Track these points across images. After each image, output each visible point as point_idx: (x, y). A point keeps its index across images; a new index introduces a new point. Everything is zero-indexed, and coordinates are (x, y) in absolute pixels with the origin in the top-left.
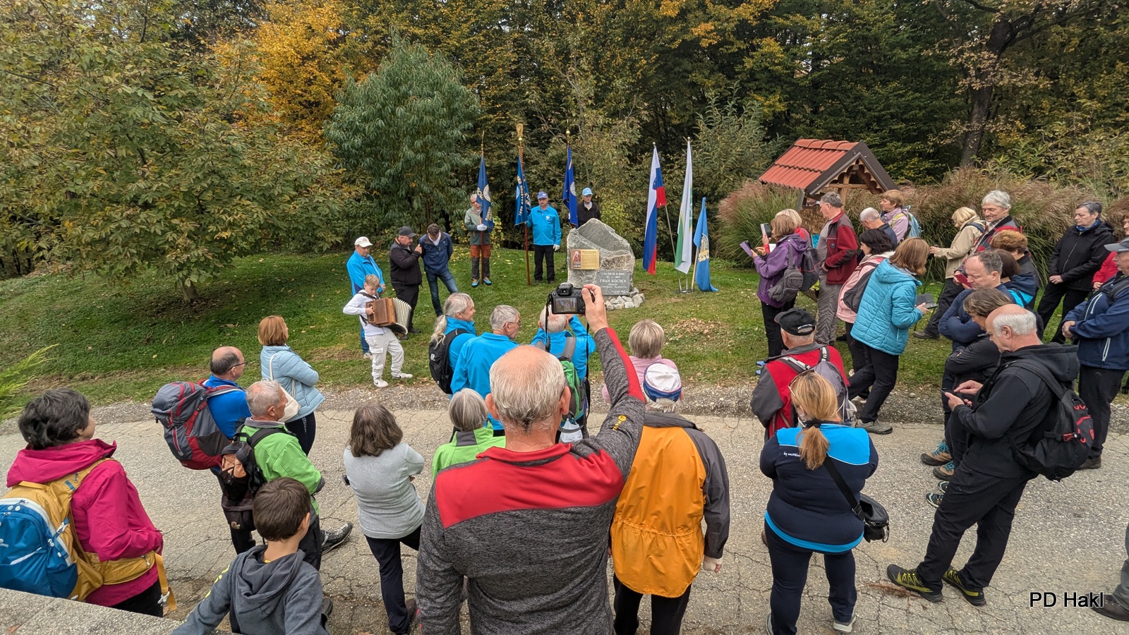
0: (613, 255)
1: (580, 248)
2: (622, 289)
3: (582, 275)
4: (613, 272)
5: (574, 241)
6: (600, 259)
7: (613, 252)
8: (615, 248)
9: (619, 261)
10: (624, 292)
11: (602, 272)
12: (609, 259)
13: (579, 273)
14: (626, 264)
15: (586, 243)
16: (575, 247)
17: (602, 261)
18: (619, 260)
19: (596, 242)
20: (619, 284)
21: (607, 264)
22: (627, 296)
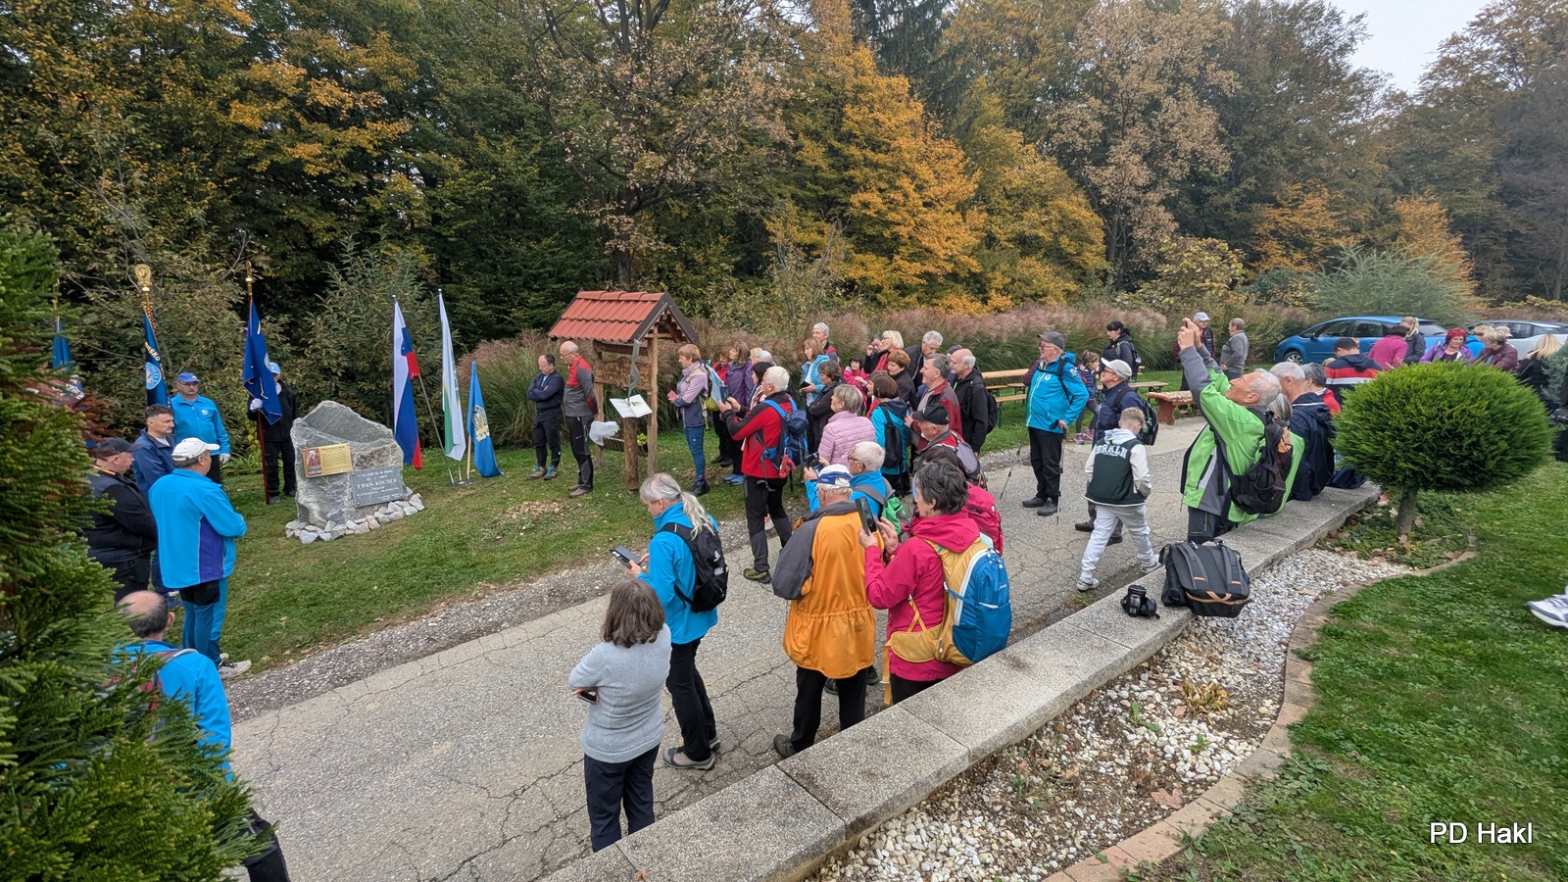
0: (369, 448)
1: (316, 445)
2: (390, 493)
3: (323, 484)
4: (374, 471)
5: (305, 436)
6: (351, 456)
7: (368, 444)
8: (370, 438)
9: (380, 455)
10: (396, 496)
11: (359, 473)
12: (366, 453)
13: (318, 482)
14: (391, 457)
15: (323, 437)
16: (308, 445)
17: (355, 459)
18: (380, 452)
20: (388, 486)
21: (363, 462)
22: (401, 500)
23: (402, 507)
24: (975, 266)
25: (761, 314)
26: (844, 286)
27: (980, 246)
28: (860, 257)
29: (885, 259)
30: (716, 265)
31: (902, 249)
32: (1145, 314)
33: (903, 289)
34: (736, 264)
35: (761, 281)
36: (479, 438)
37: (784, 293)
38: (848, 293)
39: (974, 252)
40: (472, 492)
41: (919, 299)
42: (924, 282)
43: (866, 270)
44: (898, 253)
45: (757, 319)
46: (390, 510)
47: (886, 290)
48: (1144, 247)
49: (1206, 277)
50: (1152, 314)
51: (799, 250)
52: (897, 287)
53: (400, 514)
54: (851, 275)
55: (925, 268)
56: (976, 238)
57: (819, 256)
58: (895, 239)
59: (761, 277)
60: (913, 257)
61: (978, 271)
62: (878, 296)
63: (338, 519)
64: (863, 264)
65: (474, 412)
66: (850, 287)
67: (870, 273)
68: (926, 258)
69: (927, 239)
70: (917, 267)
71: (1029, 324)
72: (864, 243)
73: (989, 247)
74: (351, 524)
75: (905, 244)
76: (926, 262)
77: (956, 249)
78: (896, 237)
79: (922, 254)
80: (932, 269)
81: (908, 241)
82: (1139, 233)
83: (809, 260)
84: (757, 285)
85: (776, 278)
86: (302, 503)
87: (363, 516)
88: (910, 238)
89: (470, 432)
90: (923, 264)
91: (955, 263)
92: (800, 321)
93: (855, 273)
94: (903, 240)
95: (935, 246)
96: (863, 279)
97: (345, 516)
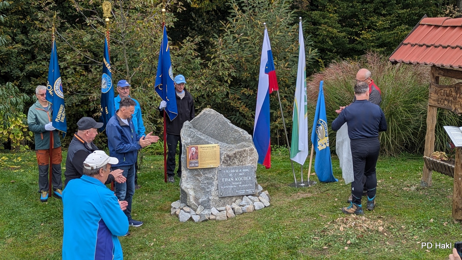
0: (233, 149)
2: (246, 188)
3: (199, 175)
4: (235, 169)
5: (189, 136)
6: (221, 154)
7: (233, 146)
8: (236, 141)
9: (241, 156)
10: (250, 191)
11: (224, 169)
12: (231, 153)
13: (196, 173)
14: (249, 158)
15: (202, 137)
16: (191, 143)
17: (223, 157)
18: (241, 154)
19: (213, 136)
20: (244, 182)
21: (228, 160)
22: (253, 195)
23: (253, 202)
36: (320, 148)
40: (309, 195)
46: (243, 203)
53: (251, 207)
63: (206, 205)
65: (318, 125)
74: (214, 210)
86: (183, 188)
87: (224, 205)
89: (313, 141)
97: (211, 203)
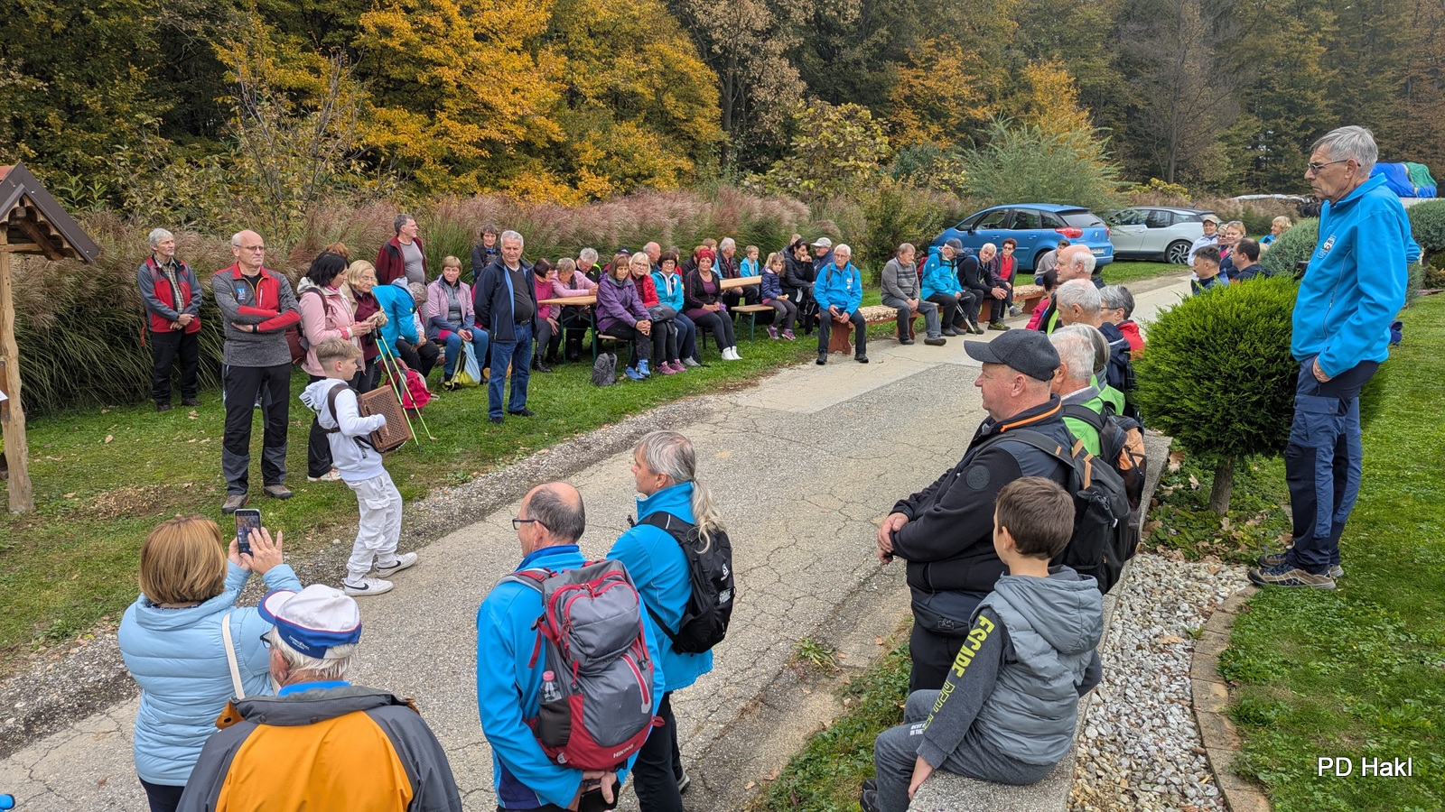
24: (556, 131)
25: (222, 200)
26: (363, 157)
27: (560, 104)
28: (383, 112)
29: (423, 117)
30: (129, 116)
31: (448, 103)
32: (784, 203)
33: (454, 164)
34: (165, 115)
35: (216, 146)
37: (261, 165)
38: (371, 168)
39: (553, 112)
41: (479, 178)
42: (485, 153)
43: (395, 132)
44: (442, 109)
45: (216, 210)
47: (429, 164)
48: (767, 113)
49: (848, 155)
50: (792, 203)
51: (282, 97)
52: (445, 161)
54: (371, 139)
55: (485, 133)
56: (554, 90)
57: (315, 109)
58: (435, 87)
59: (215, 138)
60: (465, 116)
61: (561, 139)
62: (418, 173)
64: (389, 124)
66: (373, 160)
67: (401, 139)
68: (486, 119)
69: (485, 89)
70: (472, 131)
71: (644, 217)
72: (386, 90)
73: (572, 104)
75: (452, 96)
76: (486, 124)
77: (528, 107)
78: (438, 85)
79: (479, 112)
80: (496, 135)
81: (456, 91)
82: (761, 94)
83: (300, 112)
84: (209, 151)
85: (244, 142)
88: (459, 86)
90: (482, 127)
91: (528, 127)
92: (294, 213)
93: (377, 137)
94: (449, 89)
95: (498, 101)
96: (392, 147)
